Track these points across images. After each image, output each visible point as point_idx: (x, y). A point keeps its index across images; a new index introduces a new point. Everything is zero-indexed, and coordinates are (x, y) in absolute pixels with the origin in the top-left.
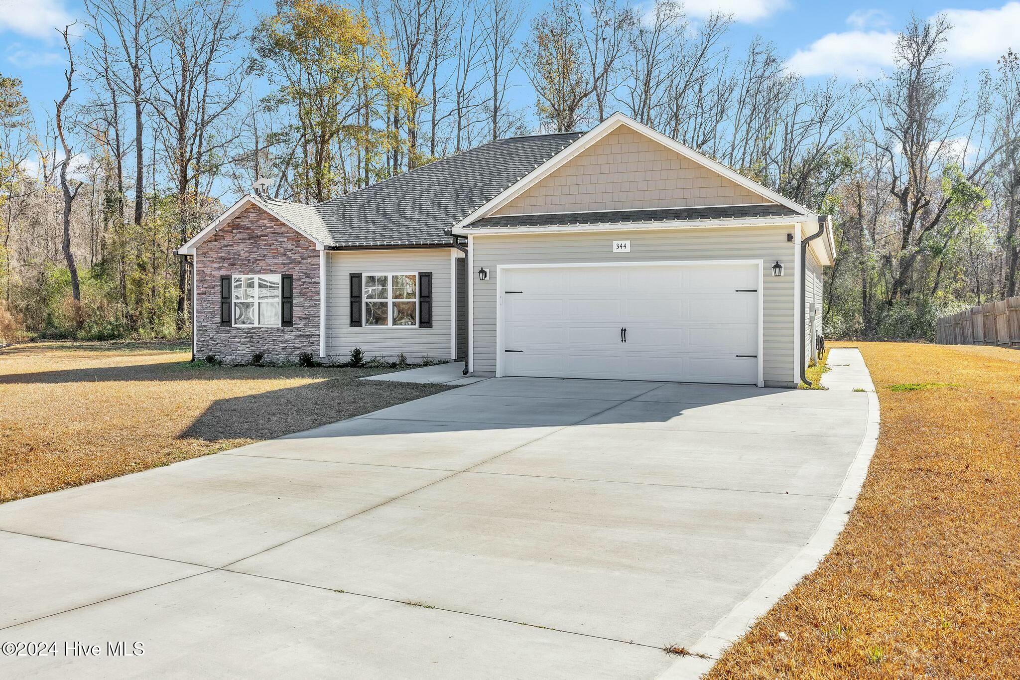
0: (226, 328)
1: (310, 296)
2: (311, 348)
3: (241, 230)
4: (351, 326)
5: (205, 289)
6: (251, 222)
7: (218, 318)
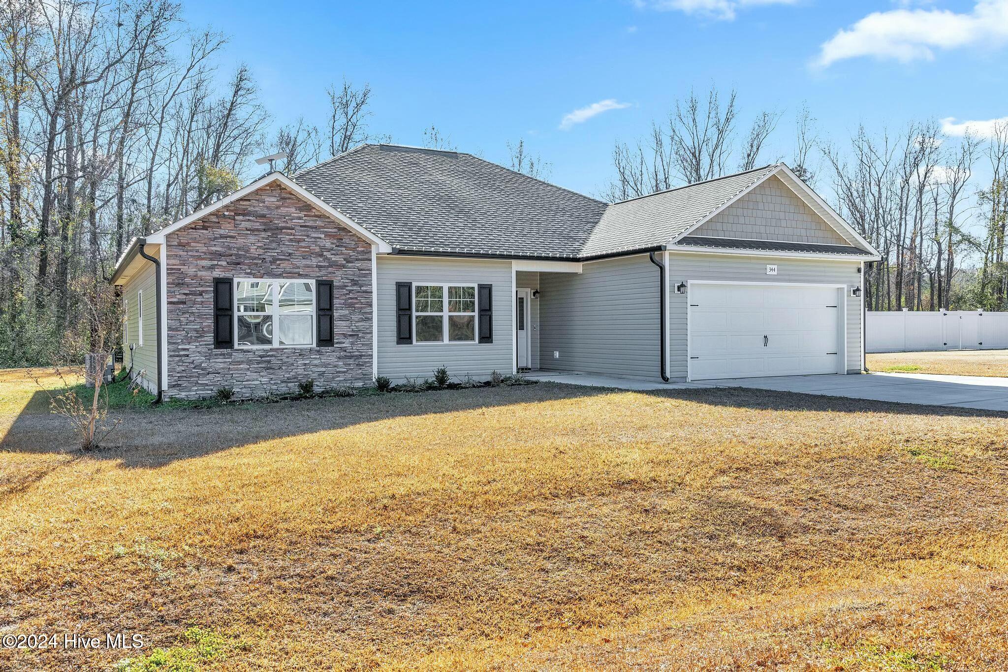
0: (225, 351)
1: (359, 308)
2: (360, 371)
3: (251, 218)
4: (398, 343)
5: (184, 297)
6: (268, 208)
7: (210, 338)
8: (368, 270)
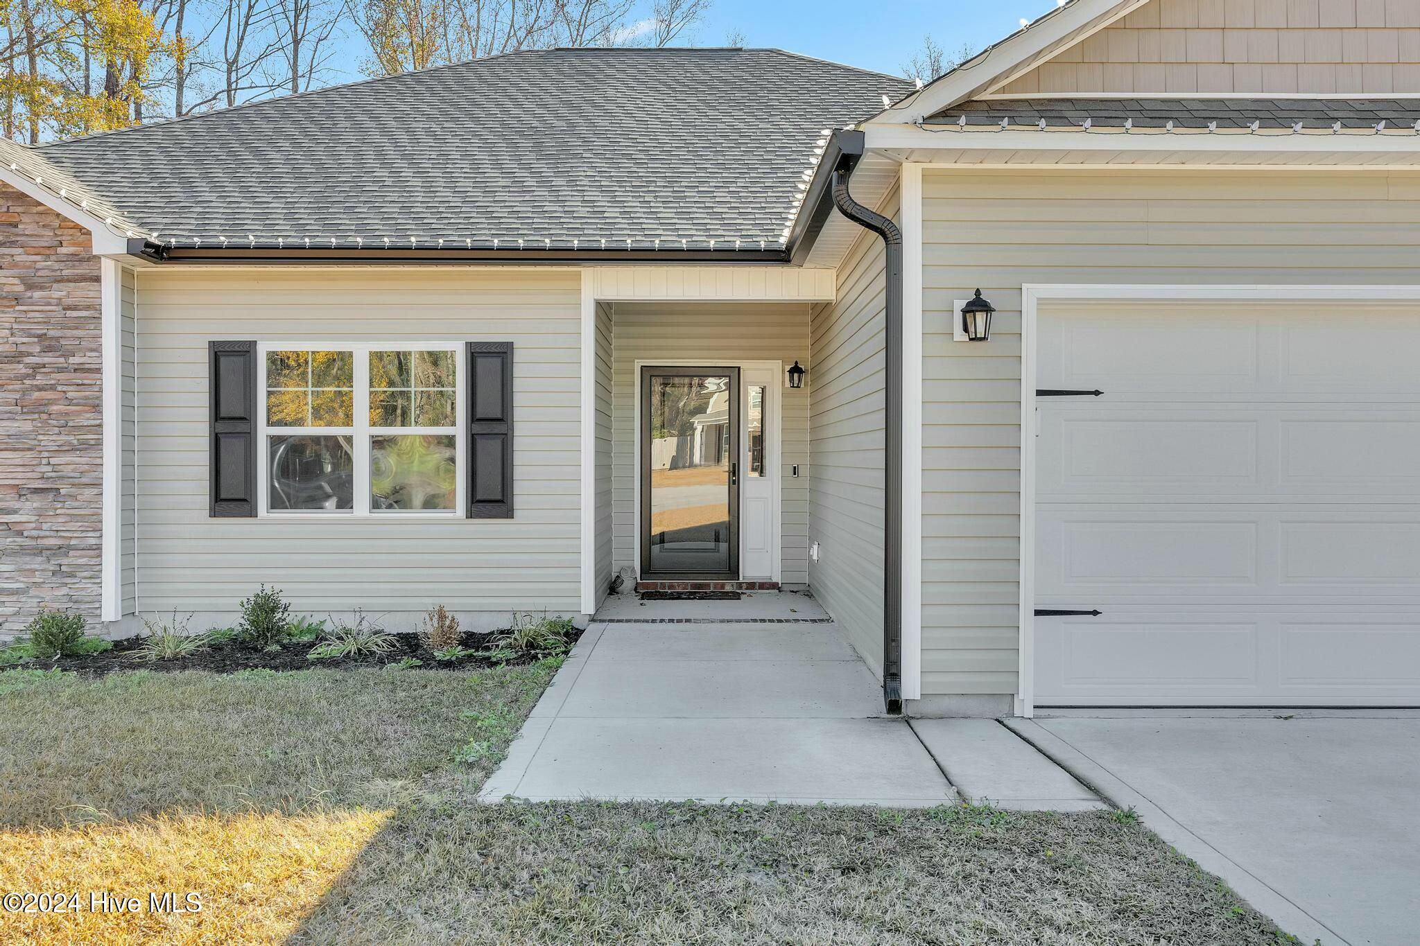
1: (61, 414)
2: (64, 591)
4: (214, 513)
8: (88, 308)
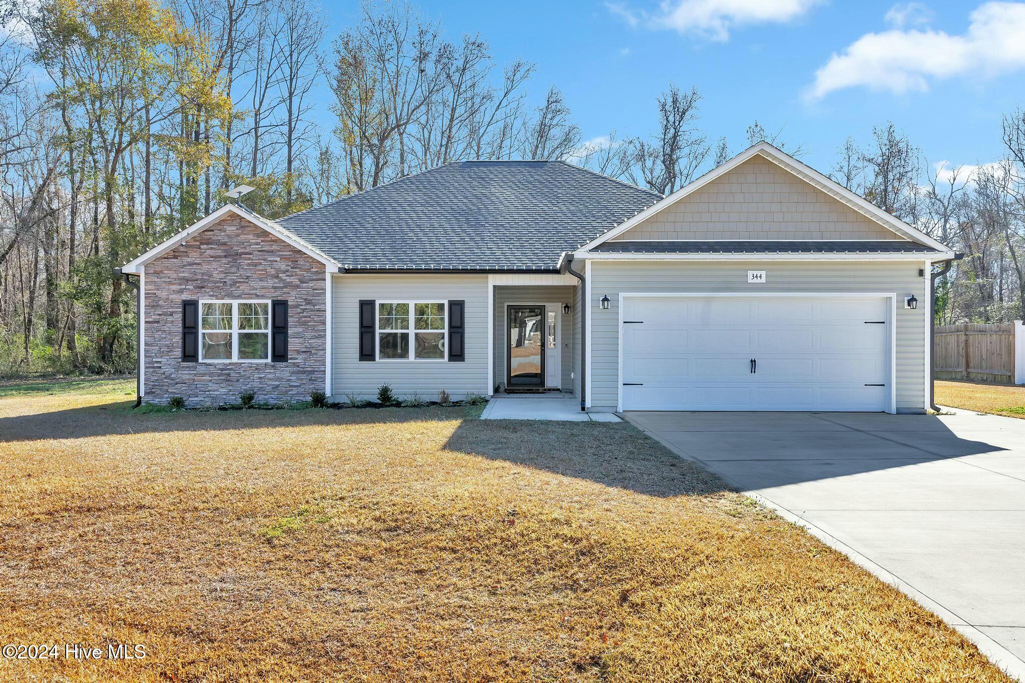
0: (190, 364)
1: (312, 325)
2: (313, 386)
3: (213, 246)
4: (360, 360)
5: (158, 317)
6: (228, 236)
7: (178, 352)
8: (321, 289)
